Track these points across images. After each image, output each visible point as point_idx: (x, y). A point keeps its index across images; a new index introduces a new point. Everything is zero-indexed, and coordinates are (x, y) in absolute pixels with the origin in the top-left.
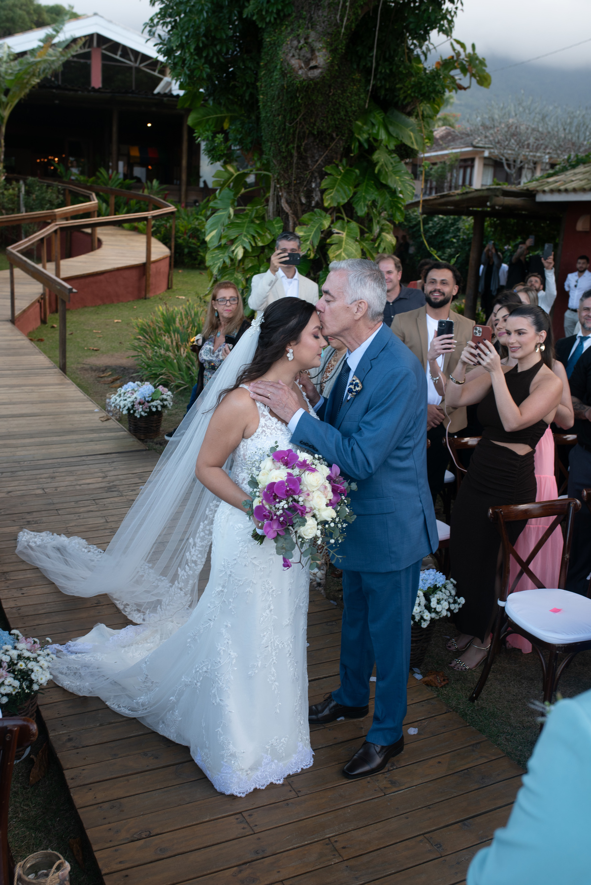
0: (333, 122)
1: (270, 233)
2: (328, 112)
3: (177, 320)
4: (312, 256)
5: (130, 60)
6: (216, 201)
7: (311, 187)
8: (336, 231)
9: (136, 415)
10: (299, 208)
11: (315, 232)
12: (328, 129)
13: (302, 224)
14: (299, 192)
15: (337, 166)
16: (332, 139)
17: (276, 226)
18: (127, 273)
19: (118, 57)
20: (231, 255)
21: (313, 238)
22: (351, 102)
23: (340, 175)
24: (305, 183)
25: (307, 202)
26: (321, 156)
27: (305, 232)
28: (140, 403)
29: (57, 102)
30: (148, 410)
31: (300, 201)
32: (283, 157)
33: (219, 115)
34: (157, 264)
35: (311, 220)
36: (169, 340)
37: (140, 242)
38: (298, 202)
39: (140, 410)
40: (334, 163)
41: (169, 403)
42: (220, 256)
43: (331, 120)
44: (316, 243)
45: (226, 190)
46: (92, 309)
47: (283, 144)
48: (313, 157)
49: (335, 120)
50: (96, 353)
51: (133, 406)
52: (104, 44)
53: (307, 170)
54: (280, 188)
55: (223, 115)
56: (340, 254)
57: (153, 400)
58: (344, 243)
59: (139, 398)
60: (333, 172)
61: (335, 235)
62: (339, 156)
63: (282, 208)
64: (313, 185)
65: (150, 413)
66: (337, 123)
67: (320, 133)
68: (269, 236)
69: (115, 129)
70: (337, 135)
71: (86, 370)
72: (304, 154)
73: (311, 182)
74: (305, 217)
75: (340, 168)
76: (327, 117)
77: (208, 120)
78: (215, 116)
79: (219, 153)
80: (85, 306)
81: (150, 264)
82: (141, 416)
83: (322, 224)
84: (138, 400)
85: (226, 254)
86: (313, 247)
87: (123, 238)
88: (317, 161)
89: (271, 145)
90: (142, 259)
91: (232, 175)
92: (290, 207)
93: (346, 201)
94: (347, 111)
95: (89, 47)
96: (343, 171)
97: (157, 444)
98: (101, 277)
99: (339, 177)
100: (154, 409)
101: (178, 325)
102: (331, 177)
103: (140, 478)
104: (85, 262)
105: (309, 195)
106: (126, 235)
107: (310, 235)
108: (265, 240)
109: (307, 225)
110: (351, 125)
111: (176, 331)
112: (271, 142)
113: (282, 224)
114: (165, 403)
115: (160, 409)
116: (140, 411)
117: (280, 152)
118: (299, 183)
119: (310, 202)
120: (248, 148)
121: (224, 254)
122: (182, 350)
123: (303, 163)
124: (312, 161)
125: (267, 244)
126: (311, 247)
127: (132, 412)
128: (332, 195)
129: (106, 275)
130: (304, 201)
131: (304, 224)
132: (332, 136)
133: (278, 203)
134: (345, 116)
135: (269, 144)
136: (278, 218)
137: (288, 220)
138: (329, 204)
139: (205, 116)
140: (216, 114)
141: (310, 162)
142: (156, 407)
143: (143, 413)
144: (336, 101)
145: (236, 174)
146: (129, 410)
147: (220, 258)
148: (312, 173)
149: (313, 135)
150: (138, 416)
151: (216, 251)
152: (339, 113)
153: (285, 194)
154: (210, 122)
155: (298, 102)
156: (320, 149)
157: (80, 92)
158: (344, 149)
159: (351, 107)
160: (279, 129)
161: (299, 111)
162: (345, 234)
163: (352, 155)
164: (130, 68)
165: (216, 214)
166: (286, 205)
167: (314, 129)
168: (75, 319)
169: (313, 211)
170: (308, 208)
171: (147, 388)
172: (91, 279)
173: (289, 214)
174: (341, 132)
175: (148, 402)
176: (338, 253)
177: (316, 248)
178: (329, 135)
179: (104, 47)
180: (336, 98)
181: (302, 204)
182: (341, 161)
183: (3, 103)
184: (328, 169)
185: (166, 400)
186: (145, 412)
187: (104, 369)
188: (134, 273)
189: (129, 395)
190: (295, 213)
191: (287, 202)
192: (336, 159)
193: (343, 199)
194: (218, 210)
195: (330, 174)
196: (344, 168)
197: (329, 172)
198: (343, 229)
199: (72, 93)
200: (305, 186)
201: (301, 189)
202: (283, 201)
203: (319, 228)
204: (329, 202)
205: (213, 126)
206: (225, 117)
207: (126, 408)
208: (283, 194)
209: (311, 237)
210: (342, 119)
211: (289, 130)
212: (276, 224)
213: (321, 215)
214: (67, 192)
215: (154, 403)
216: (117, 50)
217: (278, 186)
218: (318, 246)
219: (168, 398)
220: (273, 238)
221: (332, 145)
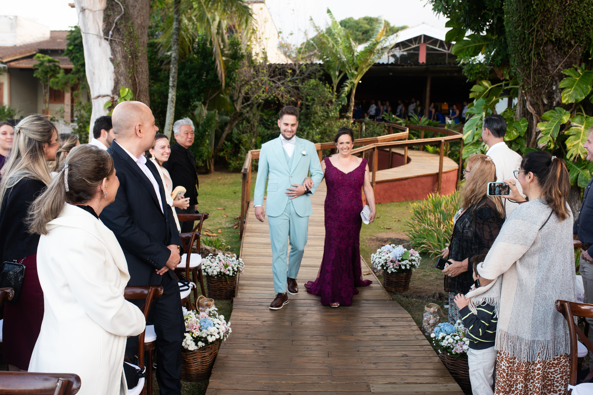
0: (571, 30)
1: (517, 130)
2: (565, 21)
3: (443, 204)
4: (552, 146)
5: (445, 49)
6: (472, 108)
7: (552, 89)
8: (575, 124)
9: (388, 271)
10: (541, 108)
11: (555, 127)
12: (566, 36)
13: (543, 120)
14: (541, 94)
15: (576, 69)
16: (570, 46)
17: (522, 125)
18: (424, 180)
19: (437, 48)
20: (482, 149)
21: (553, 131)
22: (587, 12)
23: (578, 76)
24: (546, 86)
25: (549, 102)
26: (560, 62)
27: (546, 127)
28: (392, 261)
29: (391, 74)
30: (398, 267)
31: (543, 102)
32: (526, 65)
33: (477, 44)
34: (447, 174)
35: (551, 116)
36: (433, 218)
37: (436, 159)
38: (540, 103)
39: (391, 267)
40: (573, 67)
41: (417, 264)
42: (474, 150)
43: (568, 28)
44: (556, 135)
45: (481, 99)
46: (397, 203)
47: (525, 52)
48: (554, 63)
49: (572, 28)
50: (388, 230)
51: (386, 263)
52: (428, 41)
53: (548, 75)
54: (525, 93)
55: (481, 44)
56: (578, 143)
57: (403, 260)
58: (582, 135)
59: (391, 257)
60: (572, 74)
61: (573, 128)
62: (578, 62)
63: (527, 110)
64: (554, 88)
65: (400, 270)
66: (575, 31)
67: (558, 40)
68: (515, 133)
69: (428, 89)
70: (575, 43)
71: (373, 240)
72: (544, 60)
73: (552, 84)
74: (547, 114)
75: (579, 71)
76: (565, 26)
77: (468, 49)
78: (474, 45)
79: (475, 71)
80: (393, 202)
81: (442, 174)
82: (392, 272)
83: (561, 119)
84: (391, 259)
85: (479, 149)
86: (553, 139)
87: (427, 158)
88: (557, 66)
89: (515, 56)
90: (437, 171)
91: (487, 88)
92: (534, 108)
93: (584, 98)
94: (584, 20)
95: (418, 43)
96: (581, 74)
97: (404, 297)
98: (405, 182)
99: (578, 79)
100: (403, 267)
101: (443, 208)
102: (570, 78)
103: (374, 323)
104: (396, 172)
105: (550, 97)
106: (429, 156)
107: (551, 129)
108: (512, 136)
109: (548, 121)
110: (588, 33)
111: (441, 212)
112: (515, 54)
113: (527, 123)
114: (413, 263)
115: (408, 267)
116: (391, 269)
117: (523, 61)
118: (541, 86)
119: (552, 103)
120: (499, 64)
121: (477, 148)
122: (442, 226)
123: (544, 68)
124: (552, 67)
125: (513, 139)
126: (551, 139)
127: (385, 268)
128: (570, 93)
129: (408, 180)
130: (546, 102)
131: (546, 121)
132: (570, 43)
133: (524, 106)
134: (582, 24)
135: (514, 55)
136: (524, 118)
137: (533, 120)
138: (567, 101)
139: (466, 46)
140: (475, 43)
141: (550, 68)
142: (405, 266)
143: (393, 270)
144: (572, 11)
145: (490, 88)
146: (382, 266)
147: (474, 152)
148: (553, 78)
149: (551, 41)
150: (390, 272)
151: (471, 147)
152: (576, 22)
153: (529, 98)
154: (470, 50)
155: (534, 9)
156: (559, 56)
157: (405, 66)
158: (582, 55)
159: (588, 16)
160: (520, 40)
161: (536, 19)
162: (583, 127)
163: (590, 59)
164: (445, 54)
165: (472, 118)
166: (531, 107)
167: (552, 36)
168: (382, 209)
169: (554, 109)
170: (550, 107)
171: (399, 250)
172: (398, 183)
173: (533, 113)
174: (579, 39)
175: (399, 261)
176: (575, 143)
177: (555, 139)
178: (567, 42)
179: (429, 42)
180: (572, 8)
181: (544, 105)
182: (580, 65)
183: (355, 75)
184: (567, 72)
185: (414, 260)
186: (395, 269)
187: (386, 240)
188: (430, 179)
189: (384, 254)
190: (539, 114)
191: (531, 104)
192: (576, 63)
193: (581, 96)
194: (474, 115)
195: (569, 76)
196: (582, 71)
197: (567, 74)
198: (582, 123)
199: (400, 67)
200: (546, 89)
201: (543, 92)
202: (528, 103)
203: (559, 122)
204: (567, 99)
205: (472, 52)
206: (483, 45)
207: (381, 264)
208: (528, 98)
209: (551, 131)
210: (579, 27)
211: (529, 38)
212: (522, 123)
213: (561, 112)
214: (391, 128)
215: (404, 263)
216: (437, 44)
217: (523, 92)
218: (557, 138)
219: (416, 259)
220: (518, 134)
221: (571, 52)
